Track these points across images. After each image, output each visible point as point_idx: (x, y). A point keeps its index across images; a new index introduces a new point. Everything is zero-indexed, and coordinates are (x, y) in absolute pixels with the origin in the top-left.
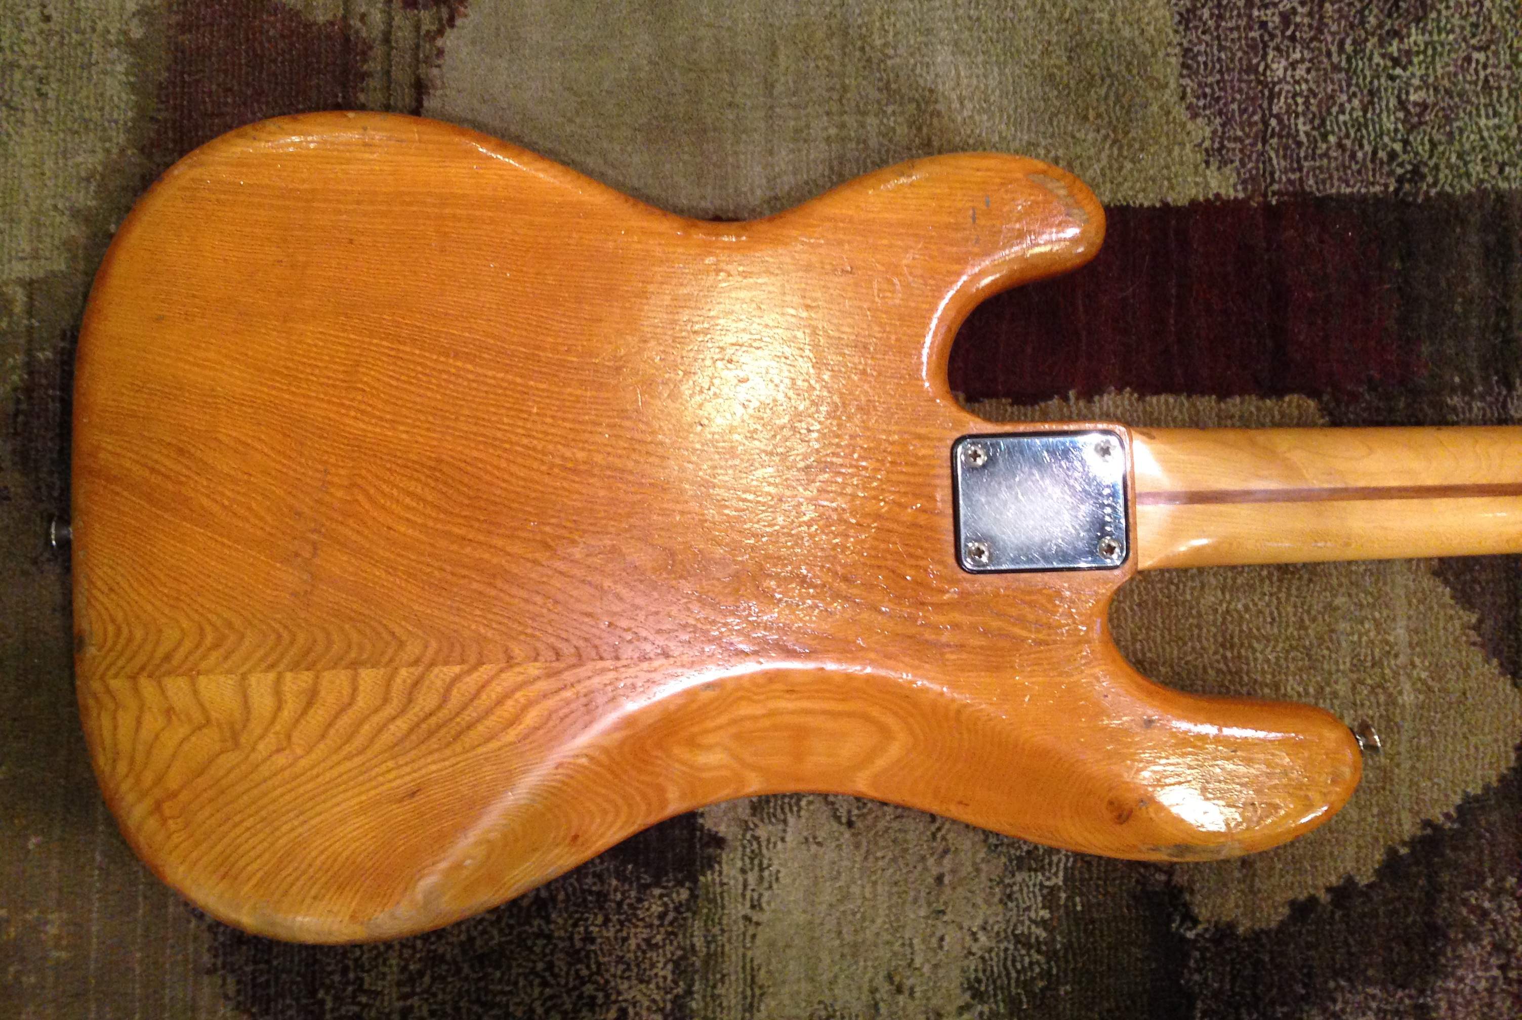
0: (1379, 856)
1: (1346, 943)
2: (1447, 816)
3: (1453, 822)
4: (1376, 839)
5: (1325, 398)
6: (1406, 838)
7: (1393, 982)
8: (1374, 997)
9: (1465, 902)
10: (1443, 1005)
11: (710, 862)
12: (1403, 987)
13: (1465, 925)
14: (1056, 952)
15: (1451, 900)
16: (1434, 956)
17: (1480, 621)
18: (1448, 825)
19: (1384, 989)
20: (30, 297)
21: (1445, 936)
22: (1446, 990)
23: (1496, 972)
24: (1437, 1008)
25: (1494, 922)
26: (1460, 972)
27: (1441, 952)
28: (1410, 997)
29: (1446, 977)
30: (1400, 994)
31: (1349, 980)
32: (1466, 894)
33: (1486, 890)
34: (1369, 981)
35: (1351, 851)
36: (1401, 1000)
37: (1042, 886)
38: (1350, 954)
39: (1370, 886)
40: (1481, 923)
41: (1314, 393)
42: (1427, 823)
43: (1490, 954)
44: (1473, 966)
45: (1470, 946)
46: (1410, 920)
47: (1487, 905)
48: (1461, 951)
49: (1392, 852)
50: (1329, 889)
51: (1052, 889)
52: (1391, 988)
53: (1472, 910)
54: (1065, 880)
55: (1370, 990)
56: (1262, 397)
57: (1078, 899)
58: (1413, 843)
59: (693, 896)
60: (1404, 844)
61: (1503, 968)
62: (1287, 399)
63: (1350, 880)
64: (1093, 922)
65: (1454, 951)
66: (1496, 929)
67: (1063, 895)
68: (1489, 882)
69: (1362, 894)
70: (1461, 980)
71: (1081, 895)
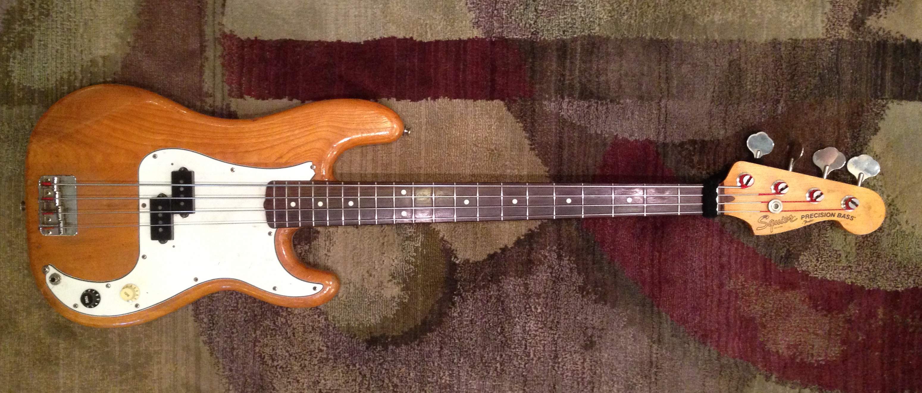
0: (515, 239)
1: (505, 265)
2: (536, 228)
3: (538, 229)
4: (514, 234)
5: (506, 101)
6: (523, 234)
7: (517, 276)
8: (512, 280)
9: (540, 253)
10: (532, 283)
11: (315, 238)
12: (521, 277)
13: (540, 261)
14: (417, 265)
15: (536, 252)
16: (530, 269)
17: (549, 170)
18: (536, 230)
19: (515, 278)
20: (104, 61)
21: (533, 263)
22: (534, 279)
23: (549, 274)
24: (530, 284)
25: (548, 259)
26: (538, 274)
27: (531, 267)
28: (523, 281)
29: (533, 276)
30: (519, 279)
31: (505, 275)
32: (541, 251)
33: (547, 250)
34: (511, 276)
35: (507, 237)
36: (520, 282)
37: (414, 246)
38: (505, 268)
39: (512, 248)
40: (544, 259)
41: (503, 99)
42: (530, 230)
43: (547, 269)
44: (542, 272)
45: (541, 266)
46: (523, 258)
47: (547, 254)
48: (538, 267)
49: (519, 238)
50: (501, 249)
51: (417, 247)
52: (517, 277)
53: (542, 256)
54: (421, 245)
55: (511, 279)
56: (487, 100)
57: (424, 250)
58: (525, 235)
59: (310, 248)
60: (523, 236)
61: (551, 273)
62: (495, 101)
63: (506, 246)
64: (429, 257)
65: (536, 267)
66: (549, 261)
67: (420, 249)
68: (548, 248)
69: (509, 250)
70: (538, 276)
71: (426, 249)
